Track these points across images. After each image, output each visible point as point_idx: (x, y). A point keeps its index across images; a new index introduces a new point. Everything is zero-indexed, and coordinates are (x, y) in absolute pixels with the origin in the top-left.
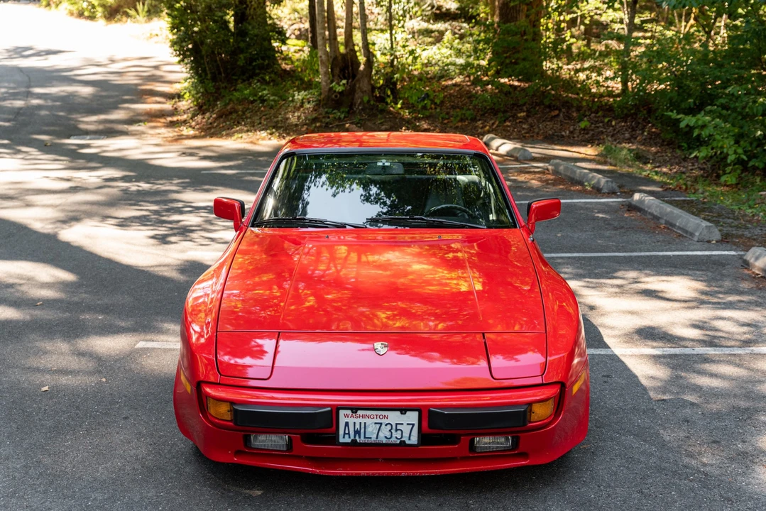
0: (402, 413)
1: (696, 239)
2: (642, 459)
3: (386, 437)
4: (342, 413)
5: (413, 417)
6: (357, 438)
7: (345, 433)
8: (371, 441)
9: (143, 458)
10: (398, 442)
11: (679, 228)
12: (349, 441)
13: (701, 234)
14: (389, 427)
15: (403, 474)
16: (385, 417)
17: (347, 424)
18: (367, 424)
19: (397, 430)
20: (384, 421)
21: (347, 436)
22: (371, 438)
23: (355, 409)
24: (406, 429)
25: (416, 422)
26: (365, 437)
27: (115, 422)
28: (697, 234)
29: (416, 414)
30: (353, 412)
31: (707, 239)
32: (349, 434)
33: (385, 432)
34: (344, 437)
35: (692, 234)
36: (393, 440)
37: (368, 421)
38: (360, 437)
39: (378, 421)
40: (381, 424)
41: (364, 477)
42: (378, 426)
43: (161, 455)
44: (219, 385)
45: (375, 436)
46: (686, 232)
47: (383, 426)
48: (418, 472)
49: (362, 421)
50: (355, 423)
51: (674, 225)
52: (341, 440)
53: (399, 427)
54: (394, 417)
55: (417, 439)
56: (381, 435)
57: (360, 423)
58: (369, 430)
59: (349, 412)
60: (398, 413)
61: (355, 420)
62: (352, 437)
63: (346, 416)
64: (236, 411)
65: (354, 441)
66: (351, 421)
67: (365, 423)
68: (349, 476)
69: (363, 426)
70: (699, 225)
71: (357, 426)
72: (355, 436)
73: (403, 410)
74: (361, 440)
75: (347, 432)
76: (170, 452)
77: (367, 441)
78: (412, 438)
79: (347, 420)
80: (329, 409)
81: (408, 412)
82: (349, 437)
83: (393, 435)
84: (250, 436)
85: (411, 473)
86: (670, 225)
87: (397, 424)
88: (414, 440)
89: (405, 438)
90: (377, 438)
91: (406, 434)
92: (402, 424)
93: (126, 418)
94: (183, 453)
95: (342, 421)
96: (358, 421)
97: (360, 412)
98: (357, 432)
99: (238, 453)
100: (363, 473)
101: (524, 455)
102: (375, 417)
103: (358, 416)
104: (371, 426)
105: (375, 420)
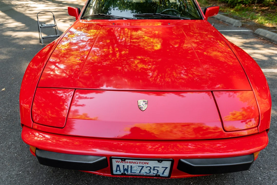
0: (158, 162)
1: (233, 26)
3: (146, 173)
4: (114, 161)
5: (167, 164)
6: (126, 172)
10: (155, 175)
11: (227, 22)
12: (120, 173)
13: (236, 24)
14: (149, 168)
16: (146, 163)
17: (118, 166)
18: (132, 167)
19: (154, 170)
20: (146, 165)
21: (118, 171)
22: (135, 173)
23: (123, 160)
24: (161, 170)
25: (169, 166)
26: (131, 172)
28: (234, 24)
29: (169, 162)
31: (237, 26)
32: (120, 170)
33: (145, 170)
35: (232, 24)
36: (151, 174)
37: (133, 165)
39: (141, 165)
40: (143, 167)
42: (141, 168)
45: (138, 172)
46: (230, 24)
47: (144, 168)
50: (124, 166)
51: (225, 22)
52: (115, 173)
53: (156, 168)
54: (153, 163)
55: (168, 174)
56: (143, 171)
57: (128, 166)
59: (119, 160)
60: (157, 162)
61: (124, 164)
63: (117, 162)
65: (123, 173)
66: (121, 165)
69: (130, 167)
70: (235, 22)
71: (126, 167)
73: (160, 160)
74: (129, 173)
75: (118, 169)
77: (132, 174)
78: (165, 173)
79: (118, 164)
80: (105, 158)
81: (163, 162)
83: (151, 172)
86: (224, 22)
87: (154, 167)
89: (160, 173)
90: (140, 172)
92: (159, 167)
95: (115, 164)
96: (126, 165)
102: (139, 163)
103: (127, 162)
104: (135, 167)
105: (139, 165)
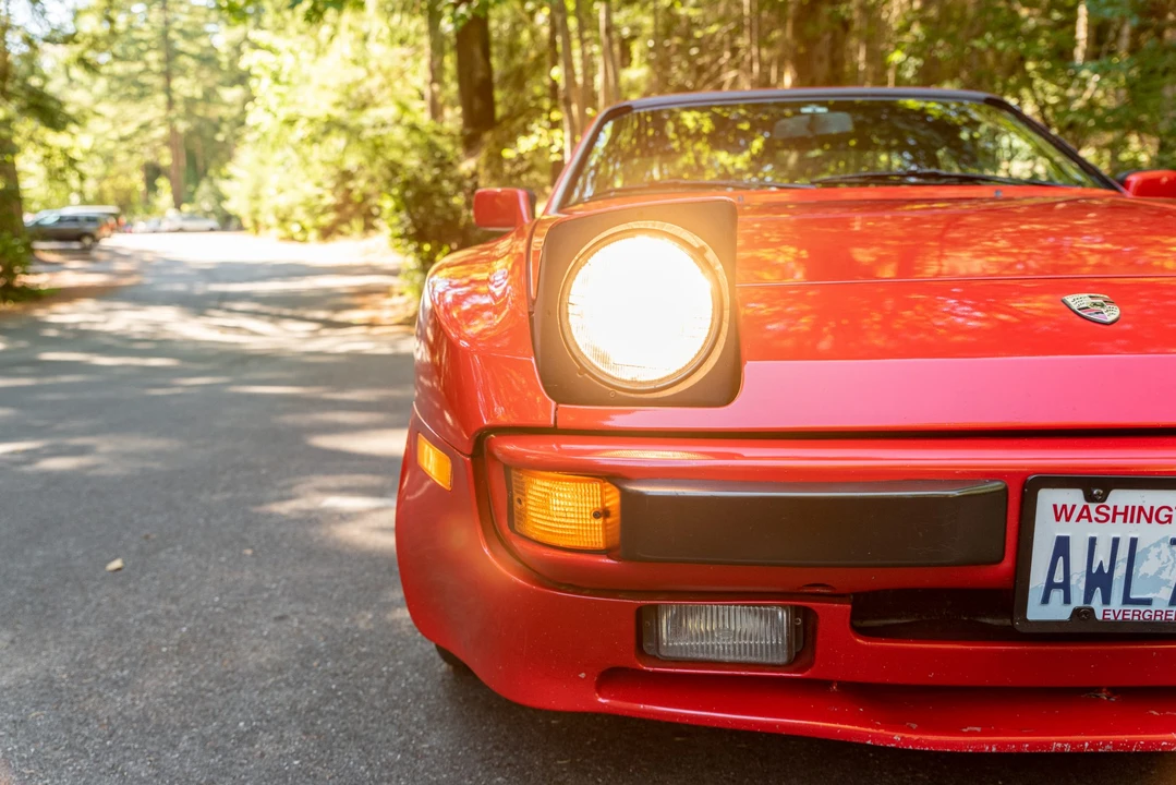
4: (1048, 499)
6: (1097, 603)
7: (1050, 585)
8: (1146, 613)
9: (309, 710)
12: (1065, 614)
17: (1062, 546)
18: (1138, 550)
21: (1057, 595)
22: (1148, 602)
23: (1096, 485)
26: (1127, 600)
27: (253, 626)
30: (1089, 498)
32: (1065, 586)
34: (1045, 600)
37: (1146, 533)
38: (1106, 600)
41: (1061, 755)
43: (359, 700)
45: (1167, 594)
49: (1123, 531)
50: (1093, 541)
52: (1036, 611)
57: (1116, 542)
58: (1143, 569)
59: (1073, 497)
61: (1094, 529)
62: (1078, 600)
63: (1061, 513)
65: (1082, 614)
66: (1079, 533)
67: (1134, 542)
68: (1010, 755)
69: (1123, 553)
71: (1103, 556)
72: (1088, 597)
74: (1114, 609)
75: (1059, 578)
76: (384, 692)
77: (1132, 613)
79: (1062, 529)
80: (997, 485)
82: (1067, 600)
84: (656, 612)
93: (282, 618)
94: (419, 695)
95: (1046, 532)
96: (1105, 533)
97: (1119, 498)
98: (1099, 580)
99: (612, 678)
100: (1059, 743)
103: (1110, 513)
104: (1154, 551)
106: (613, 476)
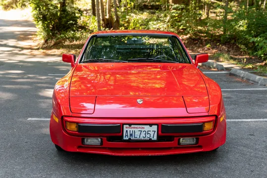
1: (259, 84)
2: (248, 154)
3: (143, 137)
4: (125, 126)
5: (155, 128)
6: (131, 137)
7: (126, 135)
8: (137, 139)
10: (149, 139)
11: (252, 81)
12: (128, 139)
14: (145, 132)
15: (150, 155)
16: (143, 128)
17: (127, 131)
19: (148, 134)
20: (143, 130)
22: (137, 137)
23: (130, 125)
24: (152, 133)
25: (156, 130)
28: (260, 82)
29: (156, 126)
31: (264, 84)
32: (127, 136)
33: (143, 135)
35: (258, 83)
36: (146, 138)
37: (136, 130)
39: (140, 130)
41: (133, 156)
42: (140, 132)
44: (71, 117)
45: (139, 136)
46: (255, 82)
47: (142, 132)
48: (156, 154)
49: (134, 130)
51: (249, 80)
52: (124, 138)
53: (149, 132)
54: (147, 128)
56: (141, 136)
58: (136, 134)
59: (128, 126)
60: (149, 126)
61: (130, 129)
62: (129, 137)
63: (127, 128)
64: (79, 126)
65: (130, 139)
66: (129, 130)
68: (127, 156)
69: (133, 132)
70: (260, 79)
71: (131, 132)
73: (151, 125)
74: (133, 138)
77: (135, 139)
79: (127, 129)
80: (120, 124)
83: (146, 136)
84: (84, 139)
85: (153, 154)
88: (155, 138)
89: (151, 138)
91: (152, 136)
95: (125, 129)
96: (131, 130)
97: (132, 126)
98: (131, 135)
99: (79, 147)
100: (133, 155)
101: (200, 147)
102: (139, 128)
104: (137, 132)
105: (139, 130)
106: (77, 123)
